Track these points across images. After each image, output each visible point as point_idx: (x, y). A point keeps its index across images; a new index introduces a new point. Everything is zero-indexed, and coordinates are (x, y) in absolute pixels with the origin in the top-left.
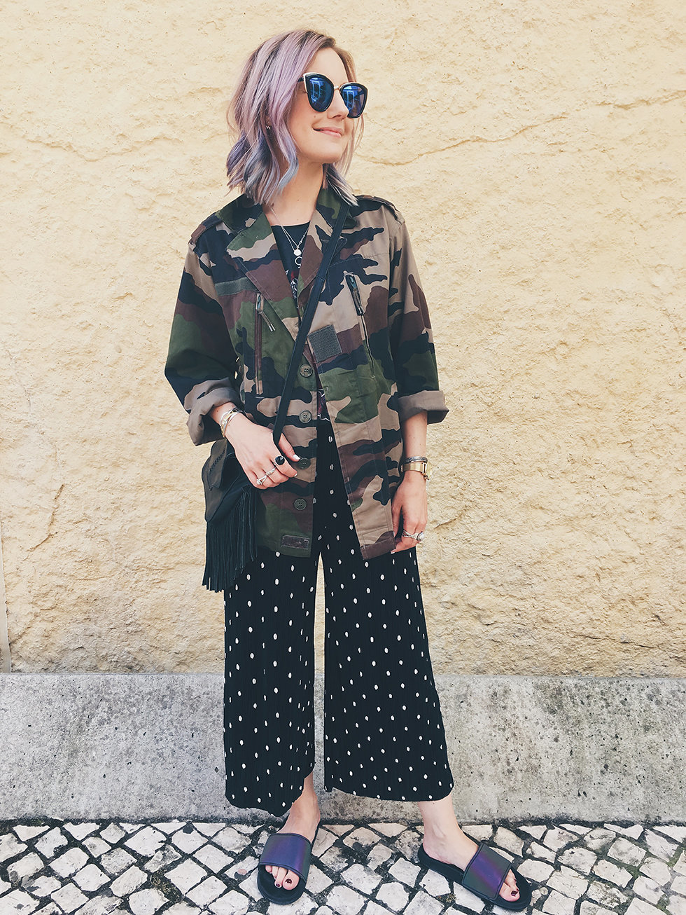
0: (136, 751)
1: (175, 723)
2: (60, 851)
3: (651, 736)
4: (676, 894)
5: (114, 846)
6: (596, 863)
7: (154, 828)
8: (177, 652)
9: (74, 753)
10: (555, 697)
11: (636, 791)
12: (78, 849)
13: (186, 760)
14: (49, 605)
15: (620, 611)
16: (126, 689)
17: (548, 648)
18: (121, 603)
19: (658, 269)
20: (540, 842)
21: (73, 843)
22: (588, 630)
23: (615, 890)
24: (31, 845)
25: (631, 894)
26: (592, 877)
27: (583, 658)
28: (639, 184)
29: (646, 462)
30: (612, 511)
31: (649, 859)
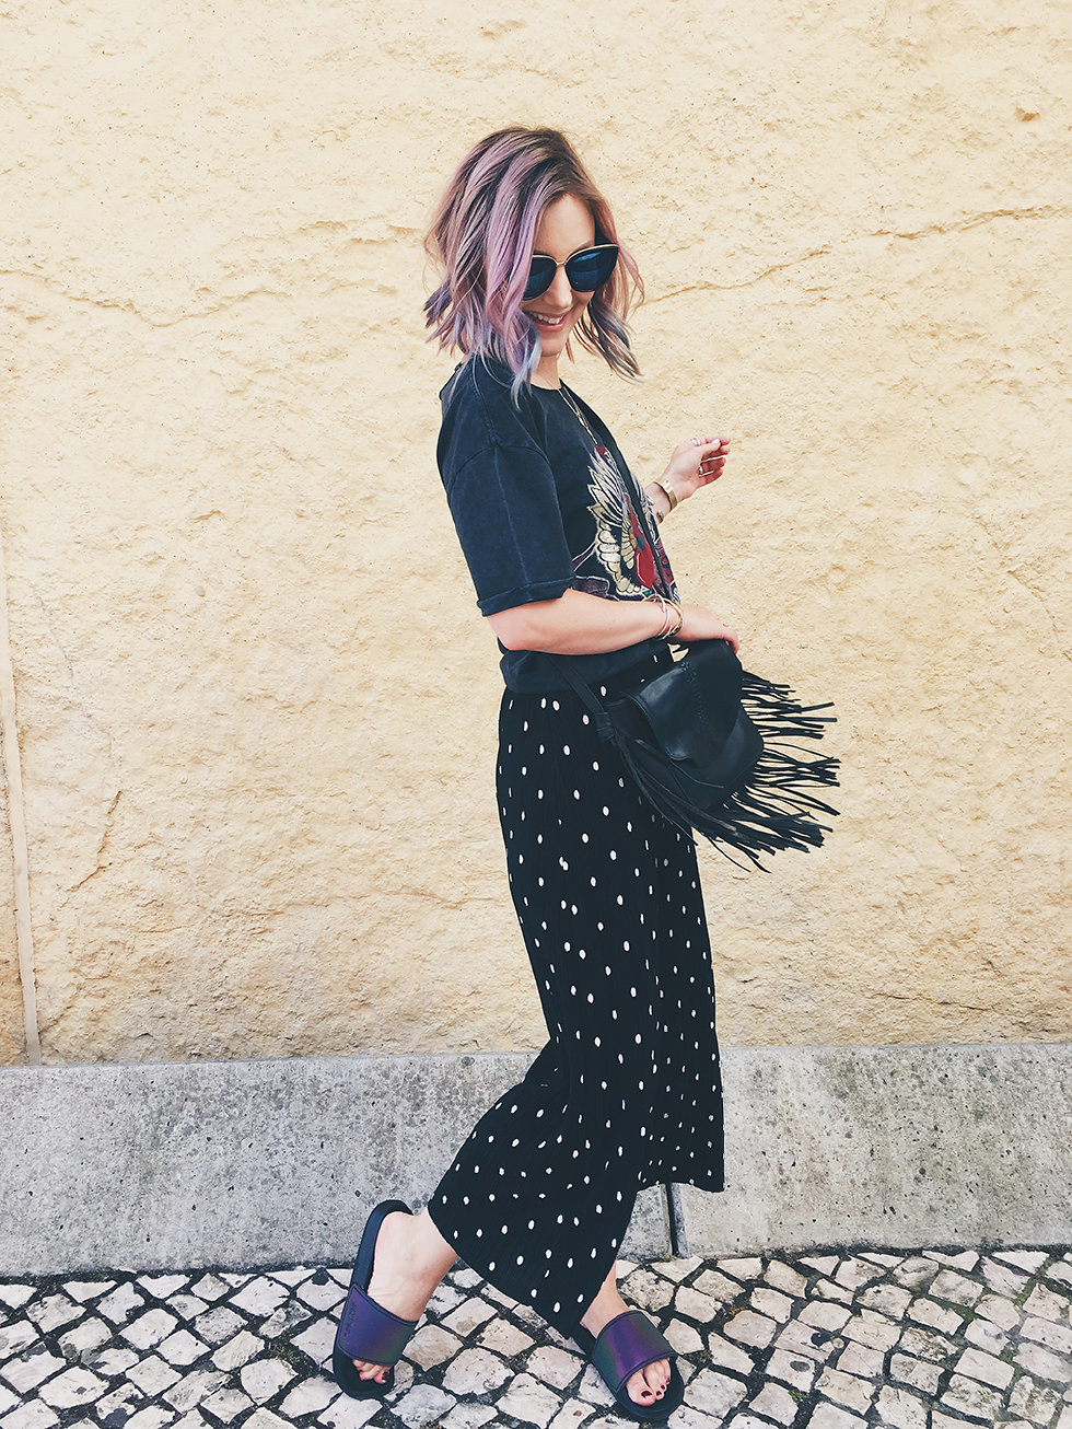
0: (240, 1170)
1: (295, 1130)
2: (135, 1314)
3: (986, 1127)
4: (1028, 1340)
5: (213, 1305)
6: (911, 1304)
7: (270, 1279)
8: (290, 1036)
9: (148, 1176)
10: (845, 1076)
11: (966, 1204)
12: (160, 1310)
13: (313, 1181)
14: (98, 972)
15: (936, 956)
16: (222, 1082)
17: (835, 1014)
18: (206, 966)
19: (966, 459)
20: (831, 1279)
21: (152, 1302)
22: (891, 987)
23: (939, 1339)
24: (91, 1308)
25: (962, 1342)
26: (907, 1323)
27: (886, 1028)
28: (935, 342)
29: (963, 736)
30: (918, 809)
31: (988, 1296)
